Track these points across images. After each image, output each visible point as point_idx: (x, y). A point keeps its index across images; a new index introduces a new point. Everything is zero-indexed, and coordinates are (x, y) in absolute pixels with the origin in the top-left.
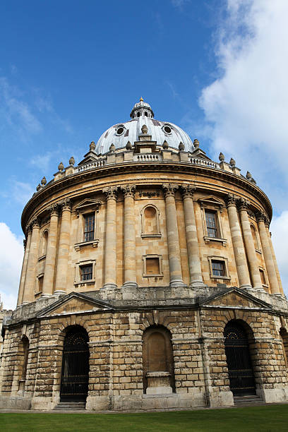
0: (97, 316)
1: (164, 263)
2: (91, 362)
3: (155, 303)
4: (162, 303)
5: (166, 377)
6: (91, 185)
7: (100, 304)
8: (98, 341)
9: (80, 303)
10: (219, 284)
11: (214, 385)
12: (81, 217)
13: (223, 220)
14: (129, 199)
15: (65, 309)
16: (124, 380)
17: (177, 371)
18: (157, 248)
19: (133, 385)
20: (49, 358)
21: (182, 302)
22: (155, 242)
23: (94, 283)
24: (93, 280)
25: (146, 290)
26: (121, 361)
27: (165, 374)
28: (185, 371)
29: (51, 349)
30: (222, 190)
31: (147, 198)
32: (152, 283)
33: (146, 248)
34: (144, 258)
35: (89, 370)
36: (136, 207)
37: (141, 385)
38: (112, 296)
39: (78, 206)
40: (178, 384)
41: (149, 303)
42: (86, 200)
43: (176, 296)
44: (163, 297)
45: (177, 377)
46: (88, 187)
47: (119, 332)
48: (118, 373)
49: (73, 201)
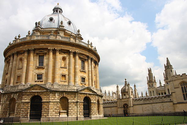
0: (46, 93)
1: (67, 77)
2: (43, 107)
3: (64, 90)
4: (66, 90)
5: (65, 112)
6: (43, 45)
7: (47, 89)
8: (46, 101)
9: (39, 88)
10: (83, 85)
11: (79, 114)
12: (38, 56)
13: (86, 64)
14: (58, 54)
15: (33, 90)
16: (53, 113)
17: (69, 110)
18: (65, 72)
19: (56, 114)
20: (26, 106)
21: (73, 91)
22: (65, 69)
23: (43, 81)
25: (62, 86)
26: (53, 107)
27: (66, 111)
28: (72, 110)
29: (27, 103)
30: (87, 54)
31: (63, 53)
32: (63, 83)
33: (62, 71)
34: (61, 75)
35: (42, 110)
36: (59, 56)
37: (58, 114)
38: (50, 86)
39: (37, 52)
40: (69, 114)
41: (62, 90)
42: (41, 50)
43: (71, 88)
44: (67, 88)
45: (69, 112)
46: (42, 45)
47: (52, 98)
48: (52, 111)
49: (35, 50)
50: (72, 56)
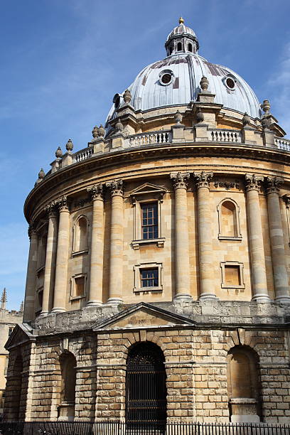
0: (175, 333)
1: (246, 272)
2: (169, 384)
3: (240, 320)
4: (247, 320)
5: (252, 404)
6: (152, 165)
7: (179, 319)
8: (177, 361)
9: (150, 317)
12: (138, 205)
14: (204, 191)
15: (130, 322)
16: (208, 405)
17: (266, 398)
18: (238, 254)
19: (219, 412)
20: (112, 379)
21: (271, 321)
22: (235, 246)
23: (161, 291)
24: (159, 288)
25: (229, 304)
26: (204, 384)
27: (251, 400)
28: (275, 398)
29: (115, 368)
31: (224, 189)
32: (232, 296)
33: (226, 253)
34: (223, 265)
35: (167, 394)
36: (212, 198)
37: (227, 412)
38: (189, 309)
39: (135, 192)
40: (267, 413)
41: (233, 320)
42: (146, 185)
43: (263, 313)
44: (249, 313)
45: (265, 405)
46: (148, 168)
47: (201, 352)
48: (201, 398)
49: (126, 185)
50: (255, 194)
